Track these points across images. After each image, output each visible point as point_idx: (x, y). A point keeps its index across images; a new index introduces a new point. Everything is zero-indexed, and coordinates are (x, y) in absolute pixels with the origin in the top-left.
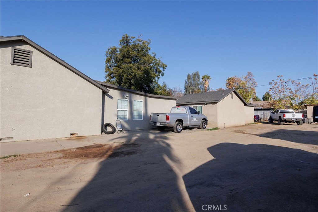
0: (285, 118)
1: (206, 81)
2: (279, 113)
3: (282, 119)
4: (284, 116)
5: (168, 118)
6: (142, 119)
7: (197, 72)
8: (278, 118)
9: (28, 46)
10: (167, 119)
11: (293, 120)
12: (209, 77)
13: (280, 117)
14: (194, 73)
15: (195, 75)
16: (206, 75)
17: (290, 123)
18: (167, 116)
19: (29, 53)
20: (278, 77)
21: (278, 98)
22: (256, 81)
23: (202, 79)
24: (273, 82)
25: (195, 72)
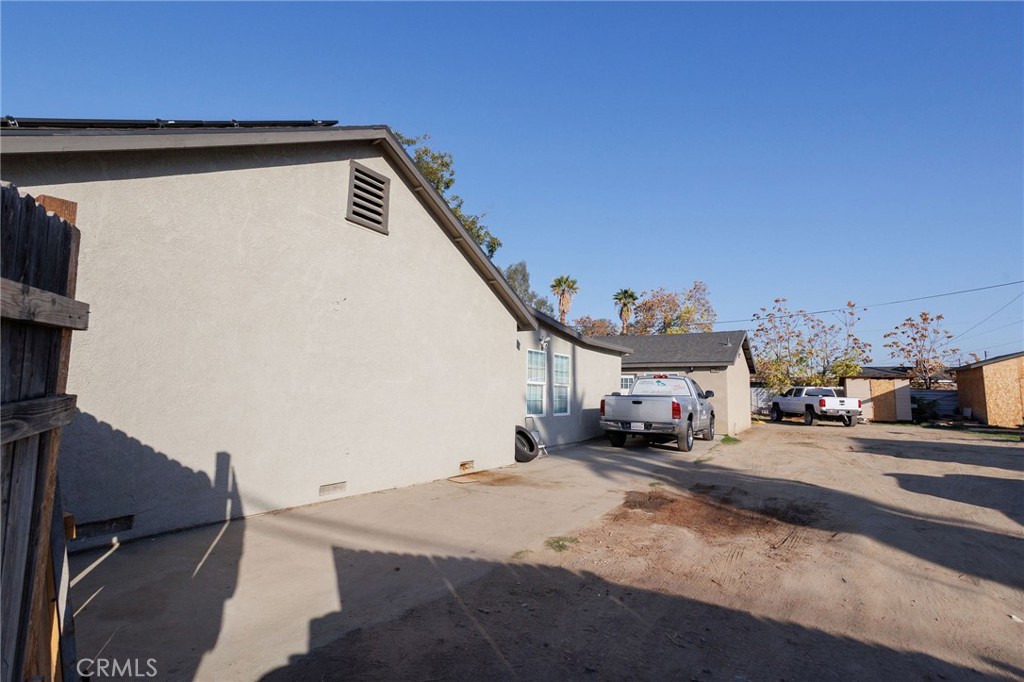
0: (824, 409)
1: (563, 294)
2: (803, 395)
3: (818, 411)
4: (822, 403)
5: (676, 410)
6: (566, 411)
7: (523, 266)
8: (803, 409)
9: (381, 160)
10: (674, 414)
11: (841, 413)
12: (574, 282)
13: (809, 407)
14: (513, 267)
15: (516, 271)
16: (565, 277)
17: (832, 421)
18: (673, 403)
19: (383, 183)
20: (776, 301)
21: (774, 357)
22: (715, 307)
23: (553, 286)
24: (762, 315)
25: (517, 263)
